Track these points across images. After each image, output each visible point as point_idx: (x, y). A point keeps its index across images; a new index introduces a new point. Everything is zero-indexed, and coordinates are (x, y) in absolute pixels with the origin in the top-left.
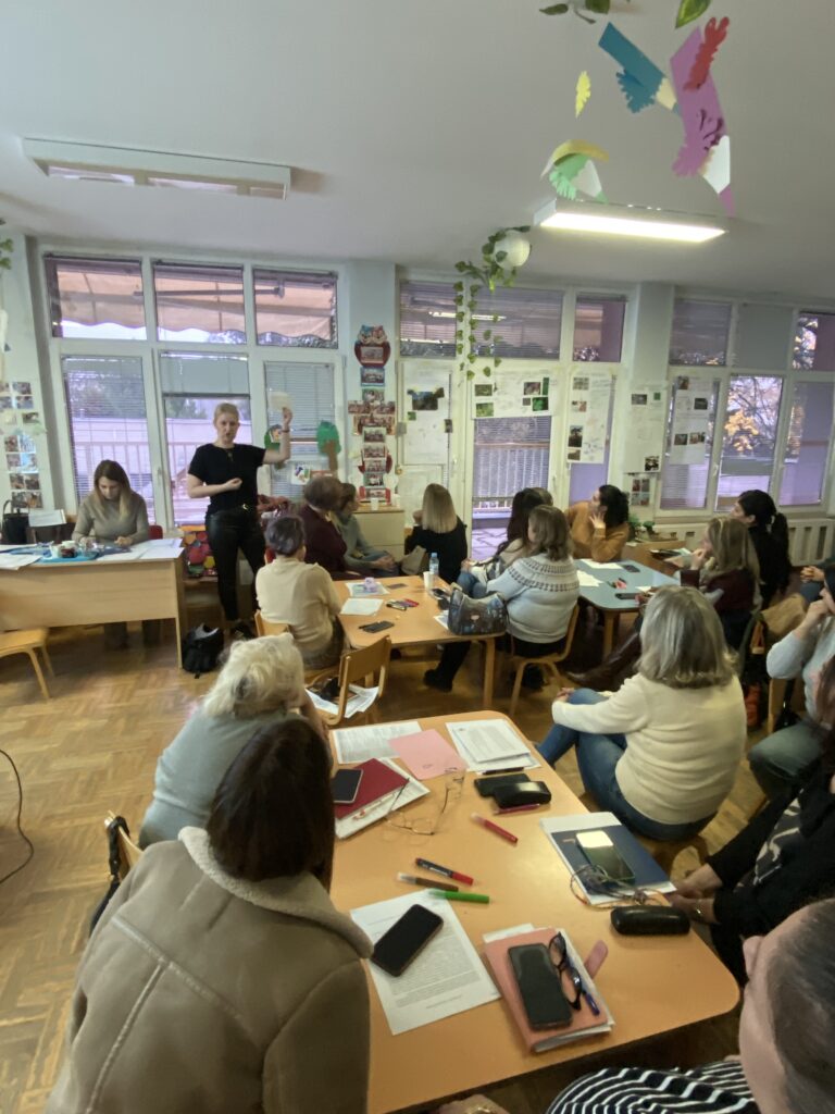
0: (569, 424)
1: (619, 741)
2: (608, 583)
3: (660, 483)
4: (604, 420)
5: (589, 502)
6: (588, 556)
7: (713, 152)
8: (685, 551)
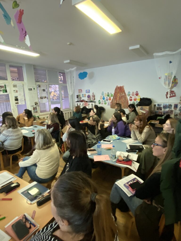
0: (14, 96)
1: (35, 165)
2: (30, 131)
3: (39, 107)
4: (23, 94)
5: (23, 114)
6: (25, 126)
7: (26, 38)
8: (47, 121)
